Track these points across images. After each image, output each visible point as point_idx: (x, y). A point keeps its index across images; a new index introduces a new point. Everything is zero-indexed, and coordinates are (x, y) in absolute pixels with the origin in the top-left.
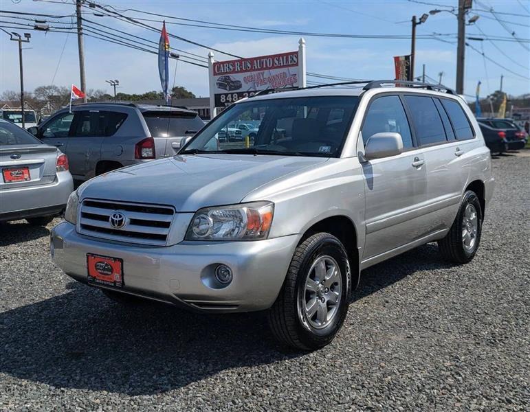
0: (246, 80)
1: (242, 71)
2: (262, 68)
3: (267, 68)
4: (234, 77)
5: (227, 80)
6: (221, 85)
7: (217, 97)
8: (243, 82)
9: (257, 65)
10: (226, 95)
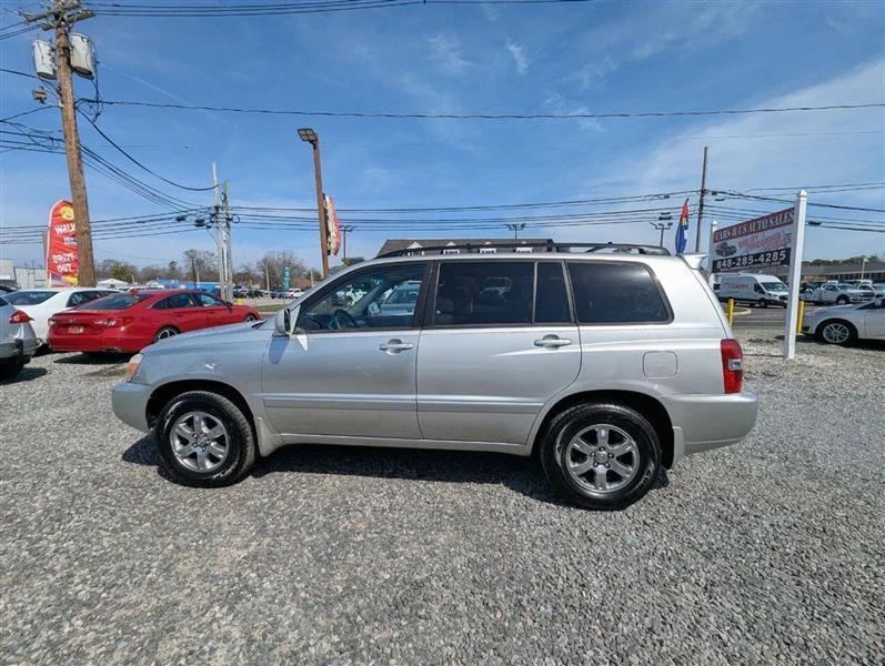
0: (741, 244)
1: (738, 236)
2: (757, 231)
3: (762, 230)
4: (730, 243)
5: (724, 246)
6: (719, 252)
7: (715, 263)
8: (738, 248)
9: (752, 228)
10: (722, 261)
